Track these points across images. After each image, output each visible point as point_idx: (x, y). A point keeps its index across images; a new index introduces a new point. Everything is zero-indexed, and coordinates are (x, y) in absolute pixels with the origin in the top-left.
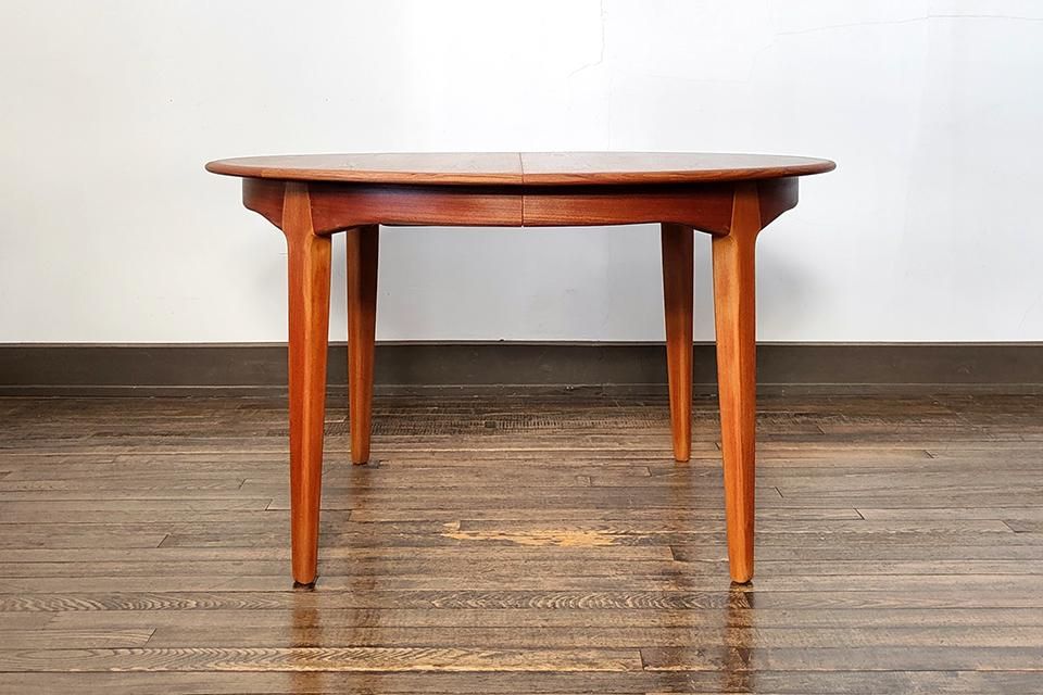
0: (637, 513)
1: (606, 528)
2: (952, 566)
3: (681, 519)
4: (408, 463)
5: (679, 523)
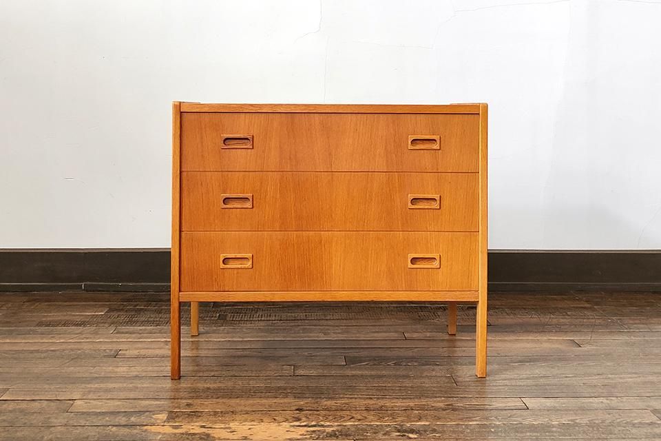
0: (329, 403)
1: (298, 419)
3: (367, 410)
4: (143, 352)
5: (365, 414)
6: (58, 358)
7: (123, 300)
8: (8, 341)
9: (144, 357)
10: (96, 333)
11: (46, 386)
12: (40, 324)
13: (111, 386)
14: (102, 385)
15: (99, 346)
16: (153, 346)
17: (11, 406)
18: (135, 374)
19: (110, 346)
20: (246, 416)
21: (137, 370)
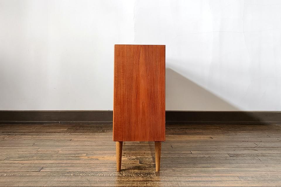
0: (133, 152)
2: (212, 165)
3: (144, 153)
4: (79, 140)
5: (144, 154)
6: (53, 141)
7: (72, 126)
8: (38, 137)
9: (79, 141)
10: (64, 135)
11: (51, 148)
12: (47, 132)
13: (69, 148)
14: (67, 147)
15: (65, 138)
16: (82, 138)
17: (41, 152)
18: (76, 145)
19: (69, 138)
20: (109, 155)
21: (77, 144)
